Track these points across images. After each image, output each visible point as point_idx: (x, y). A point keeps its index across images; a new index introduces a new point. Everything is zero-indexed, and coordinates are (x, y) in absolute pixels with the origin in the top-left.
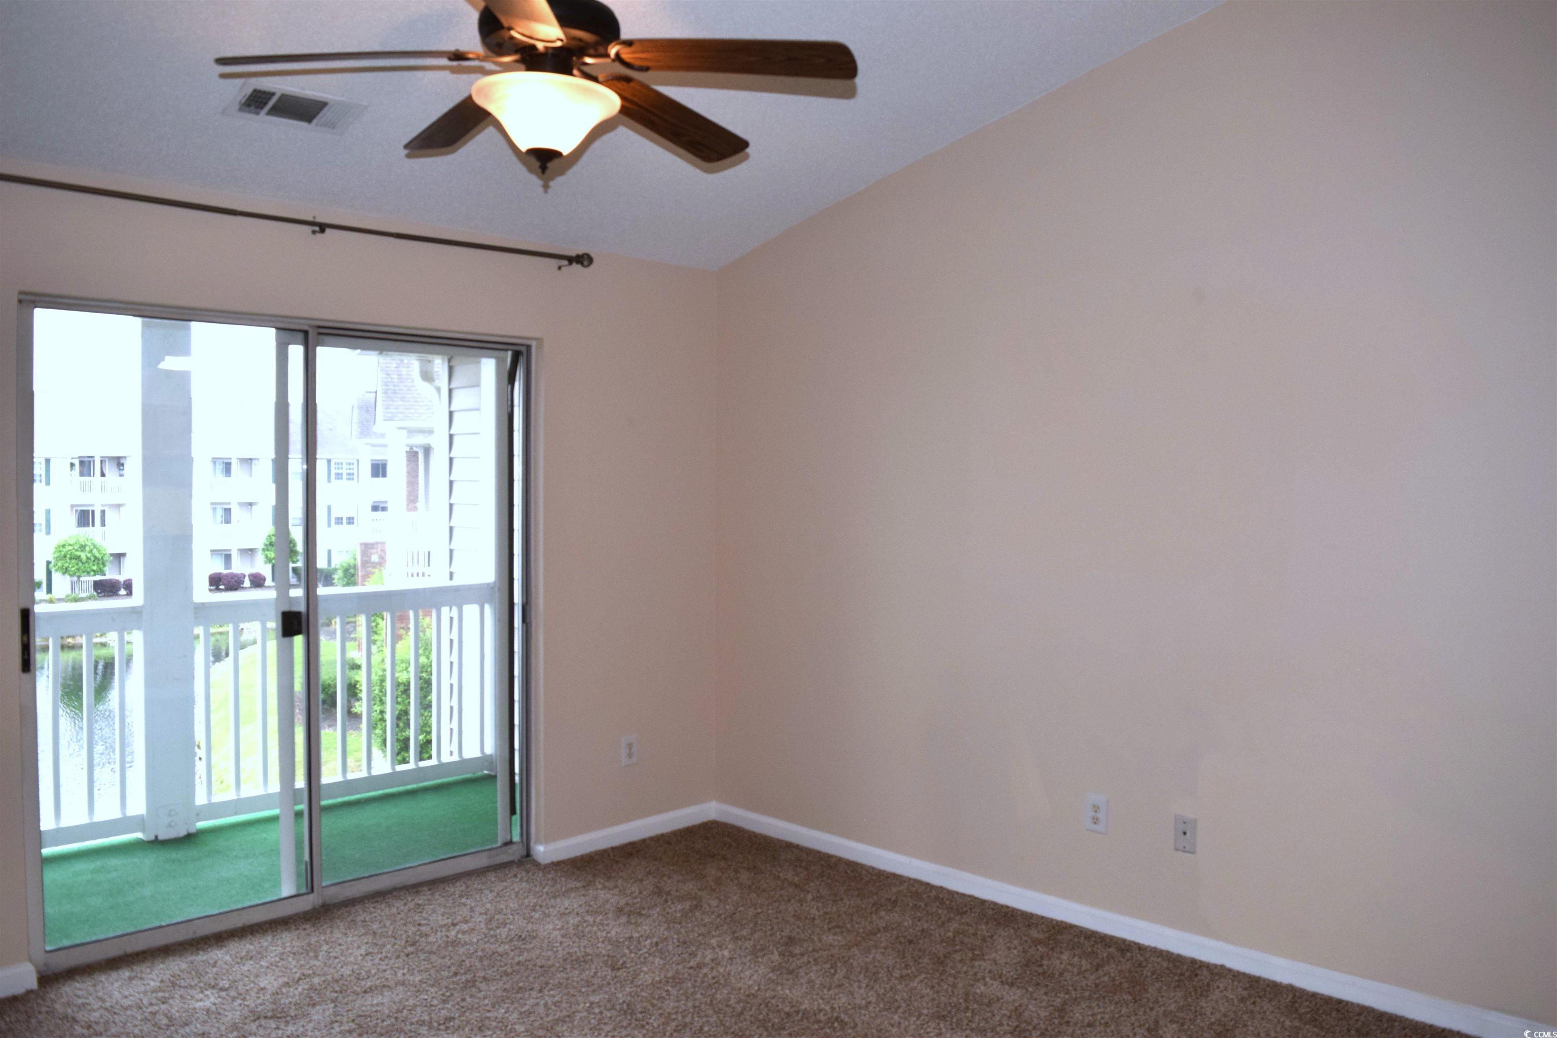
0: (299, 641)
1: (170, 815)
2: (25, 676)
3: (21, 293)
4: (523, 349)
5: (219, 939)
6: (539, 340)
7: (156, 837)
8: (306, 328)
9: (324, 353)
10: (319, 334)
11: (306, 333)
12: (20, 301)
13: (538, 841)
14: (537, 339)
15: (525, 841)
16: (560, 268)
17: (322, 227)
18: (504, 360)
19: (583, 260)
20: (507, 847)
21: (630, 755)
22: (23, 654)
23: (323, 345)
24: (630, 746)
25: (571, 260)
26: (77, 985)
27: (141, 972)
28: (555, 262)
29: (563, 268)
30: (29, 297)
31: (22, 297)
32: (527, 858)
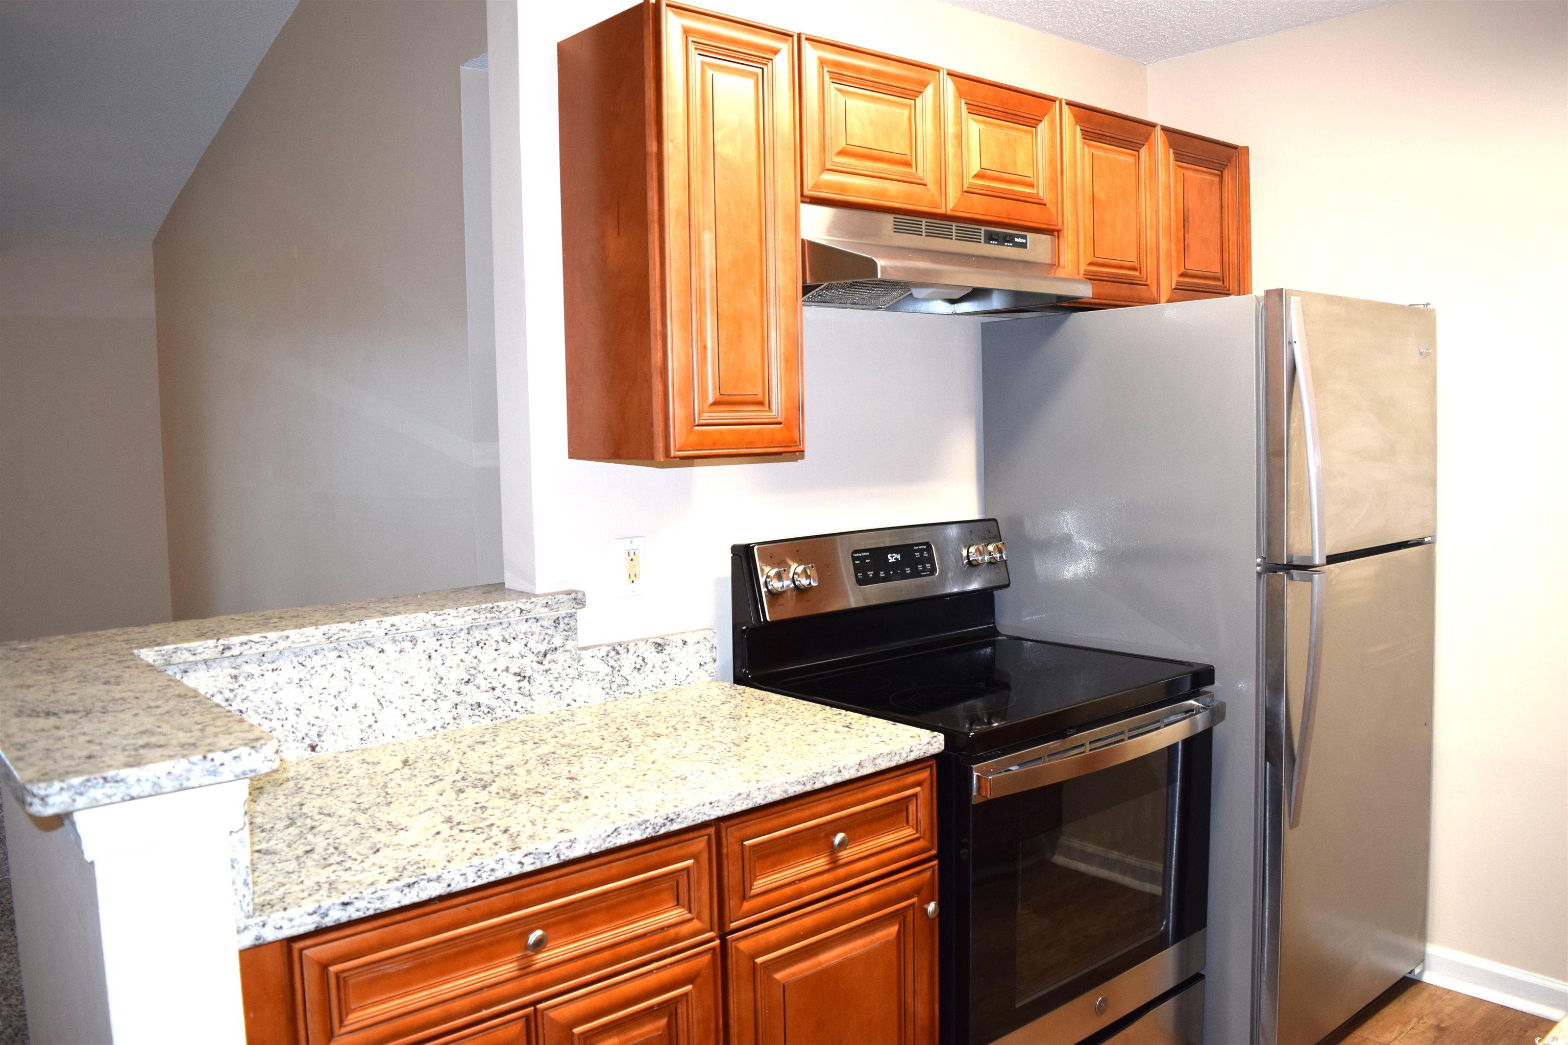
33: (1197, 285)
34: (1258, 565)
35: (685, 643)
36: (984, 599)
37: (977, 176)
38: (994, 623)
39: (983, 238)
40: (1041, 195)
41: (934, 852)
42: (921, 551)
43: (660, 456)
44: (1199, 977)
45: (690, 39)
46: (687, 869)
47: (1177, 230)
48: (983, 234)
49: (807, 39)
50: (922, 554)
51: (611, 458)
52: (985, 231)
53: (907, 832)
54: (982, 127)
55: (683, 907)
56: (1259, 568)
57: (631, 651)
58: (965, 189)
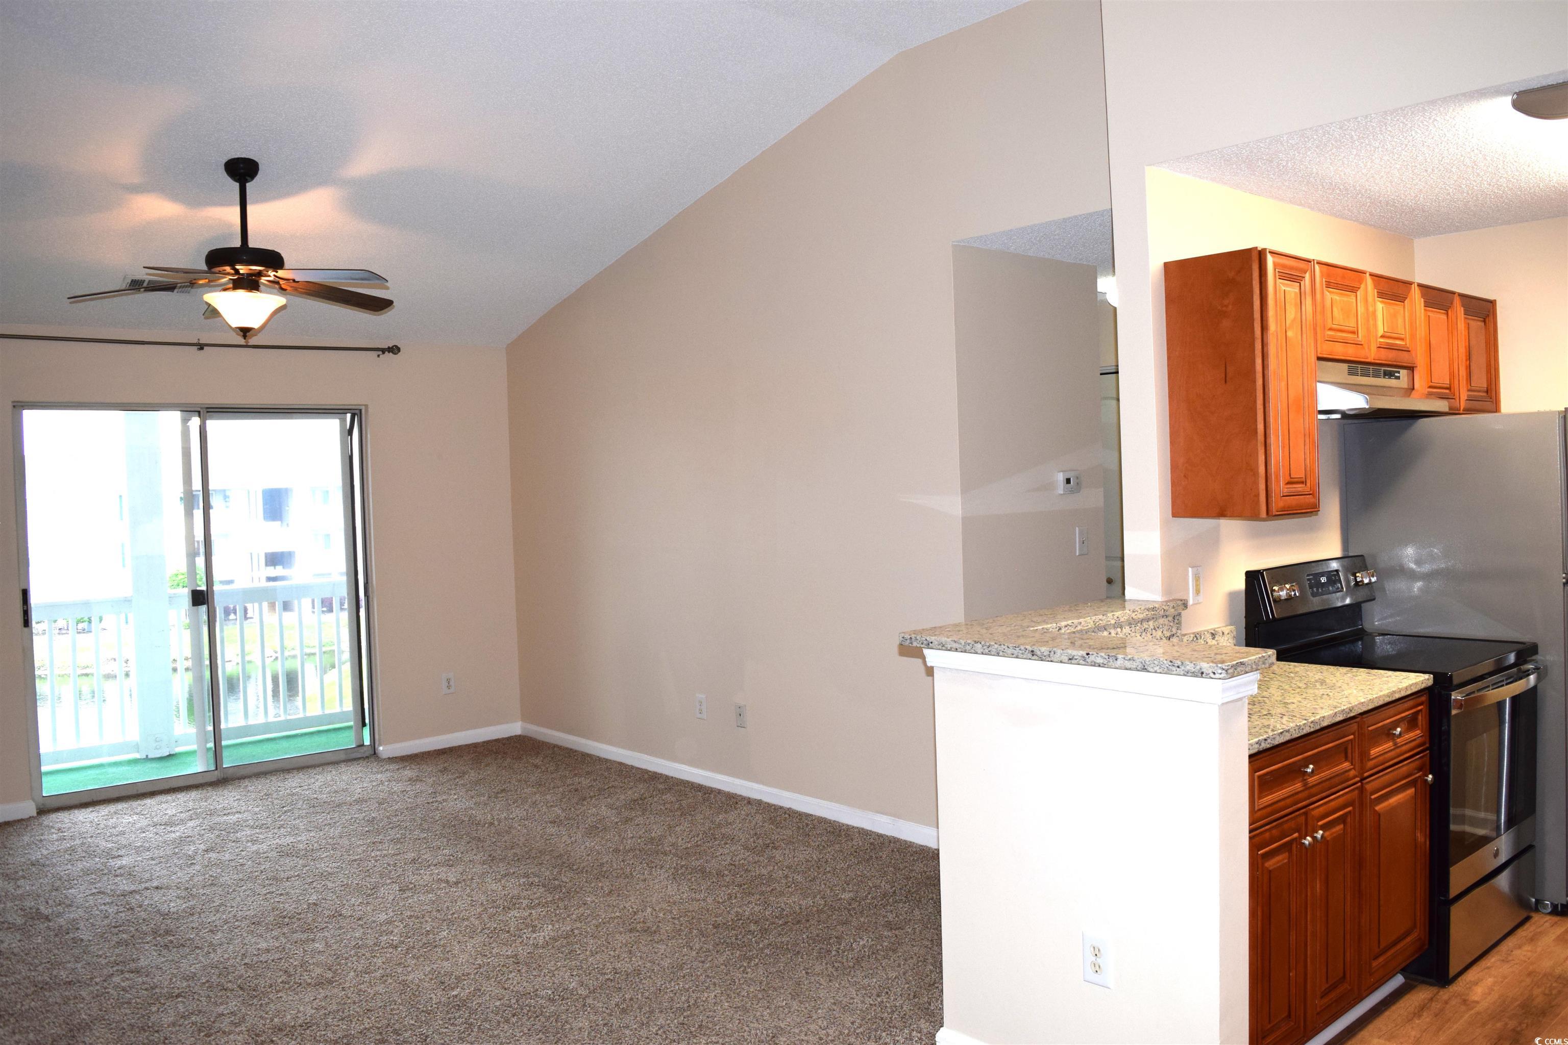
0: (203, 608)
1: (156, 741)
2: (26, 629)
3: (13, 402)
4: (357, 412)
5: (152, 794)
6: (366, 406)
7: (147, 756)
8: (199, 409)
9: (211, 424)
10: (208, 412)
11: (199, 412)
12: (14, 406)
13: (380, 745)
14: (365, 405)
15: (372, 744)
16: (379, 356)
17: (201, 347)
18: (345, 420)
19: (395, 350)
20: (360, 748)
21: (449, 687)
22: (24, 617)
23: (211, 418)
24: (448, 681)
25: (383, 351)
26: (60, 814)
27: (99, 809)
28: (375, 353)
29: (381, 356)
30: (19, 404)
31: (15, 404)
32: (373, 754)
33: (1475, 396)
34: (1564, 578)
35: (1223, 633)
36: (1355, 610)
37: (1382, 337)
38: (1362, 625)
39: (1382, 374)
40: (1408, 345)
41: (1427, 745)
42: (1334, 575)
43: (1263, 514)
44: (1530, 847)
45: (1277, 270)
46: (1351, 740)
47: (1466, 360)
48: (1382, 372)
49: (1317, 263)
50: (1335, 577)
51: (1215, 517)
52: (1384, 370)
53: (1418, 732)
54: (1383, 305)
55: (1349, 762)
56: (1564, 580)
57: (1202, 638)
58: (1378, 346)
